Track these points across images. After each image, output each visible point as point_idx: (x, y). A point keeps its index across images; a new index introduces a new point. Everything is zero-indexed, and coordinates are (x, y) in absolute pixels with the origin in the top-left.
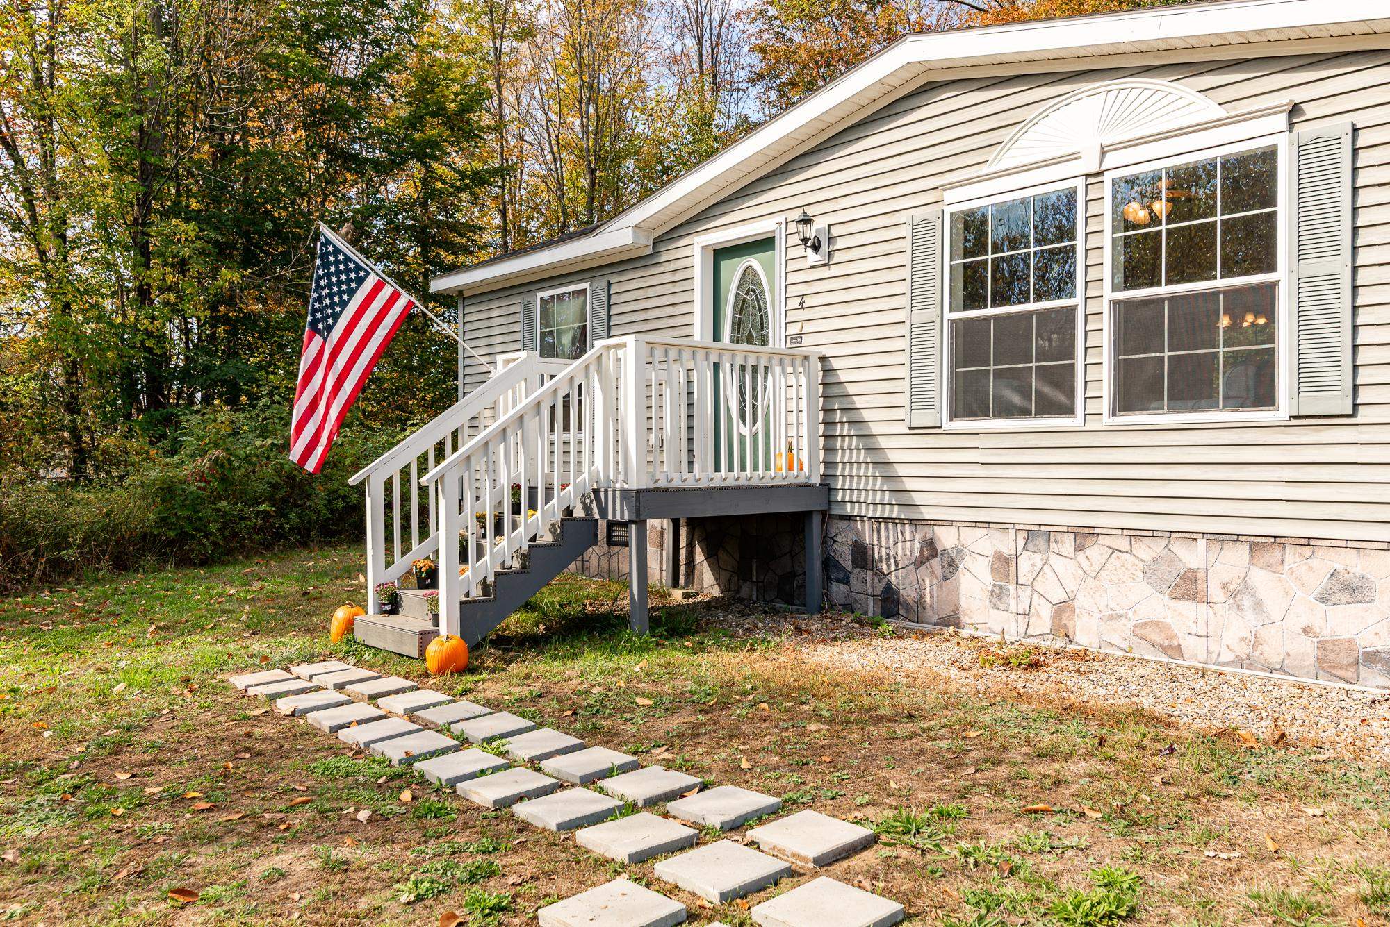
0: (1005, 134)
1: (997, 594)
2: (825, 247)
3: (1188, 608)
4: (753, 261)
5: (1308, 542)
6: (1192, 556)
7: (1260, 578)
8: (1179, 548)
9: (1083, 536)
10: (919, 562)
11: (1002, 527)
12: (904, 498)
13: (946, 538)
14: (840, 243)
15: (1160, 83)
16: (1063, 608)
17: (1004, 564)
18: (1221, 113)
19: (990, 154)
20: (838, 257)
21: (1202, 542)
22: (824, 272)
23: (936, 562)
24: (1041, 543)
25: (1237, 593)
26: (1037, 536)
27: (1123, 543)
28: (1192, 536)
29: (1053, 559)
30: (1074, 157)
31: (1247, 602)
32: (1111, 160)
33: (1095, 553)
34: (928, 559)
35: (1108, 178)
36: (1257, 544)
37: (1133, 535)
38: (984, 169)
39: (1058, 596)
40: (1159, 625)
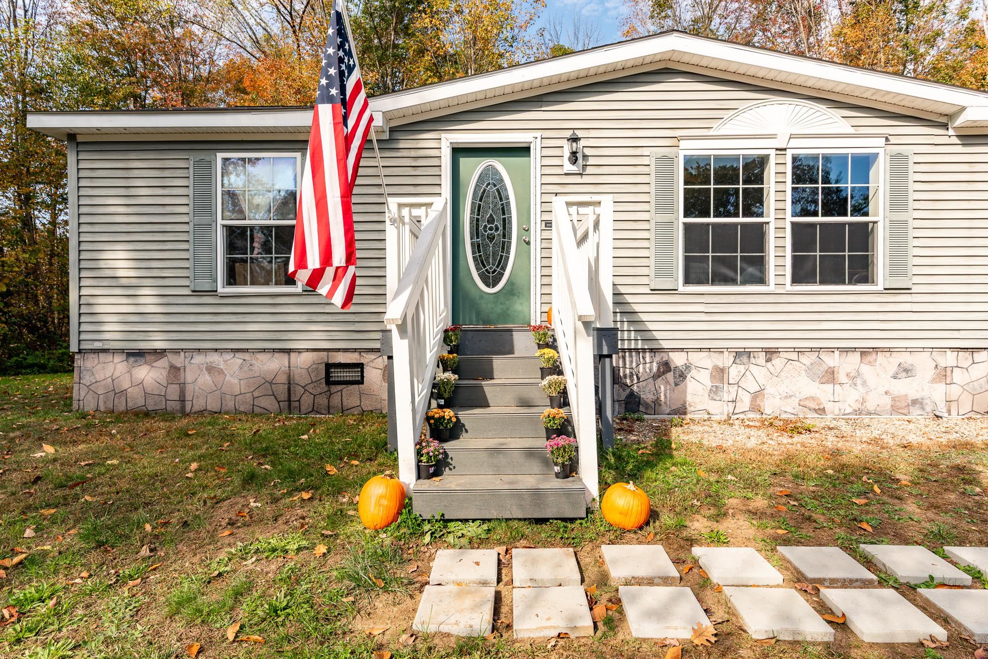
0: (726, 114)
1: (714, 392)
2: (580, 161)
3: (829, 387)
5: (889, 350)
6: (832, 360)
7: (865, 369)
8: (823, 356)
9: (770, 353)
10: (656, 376)
11: (720, 351)
12: (647, 335)
13: (678, 360)
14: (591, 161)
16: (757, 395)
17: (720, 373)
18: (852, 131)
19: (715, 124)
20: (589, 170)
21: (837, 353)
22: (578, 180)
23: (670, 376)
24: (745, 359)
25: (853, 378)
26: (742, 355)
27: (794, 356)
28: (831, 350)
29: (752, 368)
30: (772, 136)
31: (859, 381)
32: (793, 143)
33: (778, 362)
34: (664, 373)
35: (789, 153)
36: (864, 353)
37: (800, 351)
38: (711, 132)
39: (754, 388)
40: (813, 398)
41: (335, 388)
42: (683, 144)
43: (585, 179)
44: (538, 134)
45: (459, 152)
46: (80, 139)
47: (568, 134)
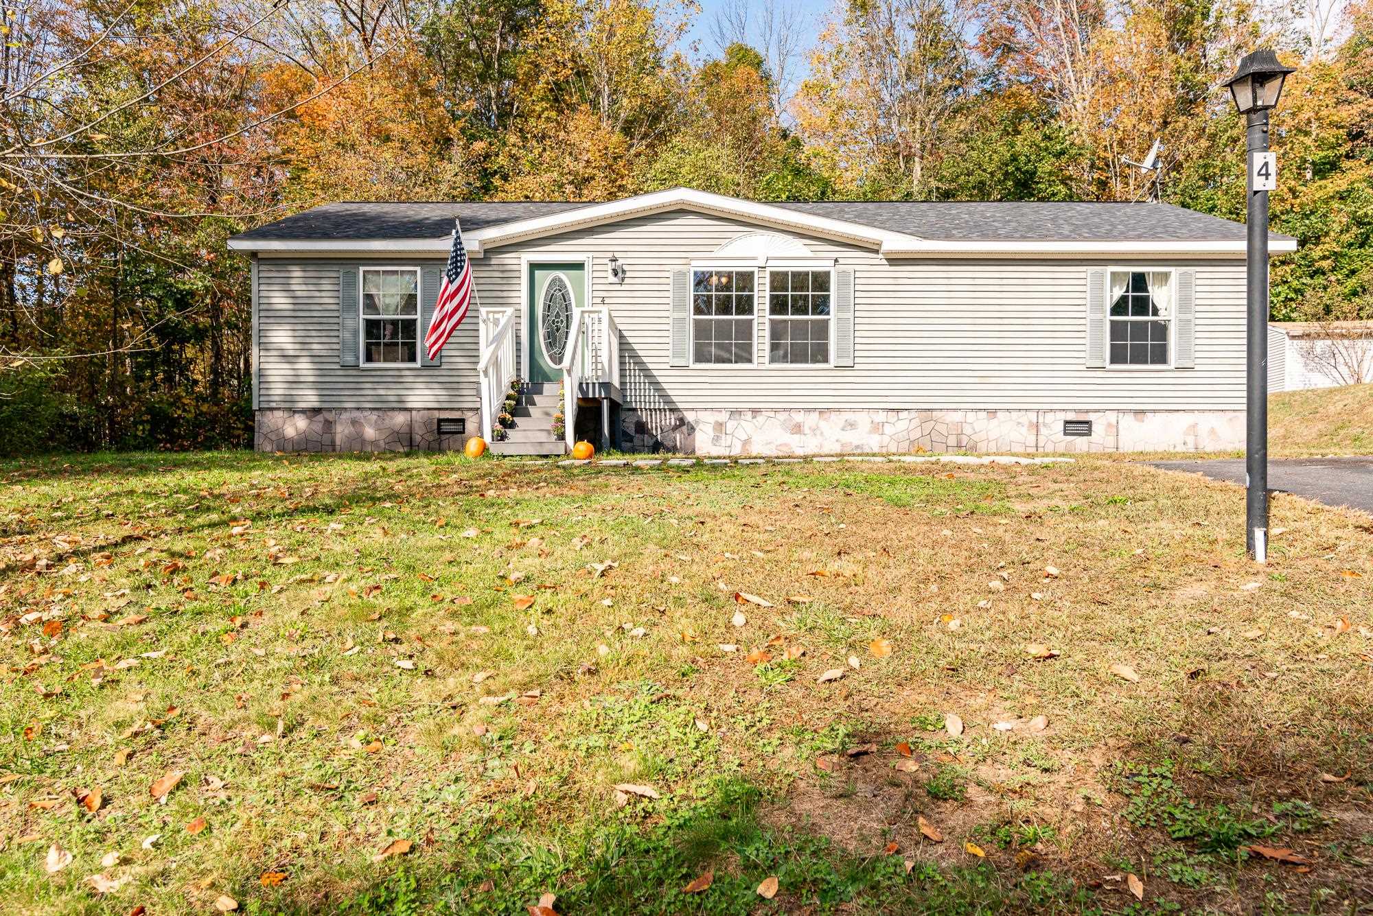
0: (723, 242)
1: (716, 439)
2: (620, 274)
3: (796, 437)
4: (560, 274)
5: (839, 410)
6: (798, 417)
7: (822, 424)
8: (793, 414)
9: (755, 412)
10: (675, 428)
11: (719, 410)
12: (668, 399)
13: (690, 417)
14: (628, 274)
15: (790, 238)
16: (746, 442)
17: (719, 426)
18: (811, 255)
19: (715, 249)
20: (626, 281)
21: (802, 412)
22: (618, 287)
23: (684, 428)
24: (737, 416)
25: (814, 430)
26: (735, 413)
27: (772, 414)
28: (799, 410)
29: (743, 423)
30: (754, 259)
31: (818, 432)
32: (770, 263)
33: (761, 418)
34: (680, 426)
35: (768, 270)
36: (821, 412)
37: (776, 411)
38: (712, 255)
39: (744, 437)
40: (786, 445)
41: (444, 437)
42: (694, 263)
43: (624, 287)
44: (590, 255)
45: (534, 267)
46: (260, 256)
47: (610, 255)
